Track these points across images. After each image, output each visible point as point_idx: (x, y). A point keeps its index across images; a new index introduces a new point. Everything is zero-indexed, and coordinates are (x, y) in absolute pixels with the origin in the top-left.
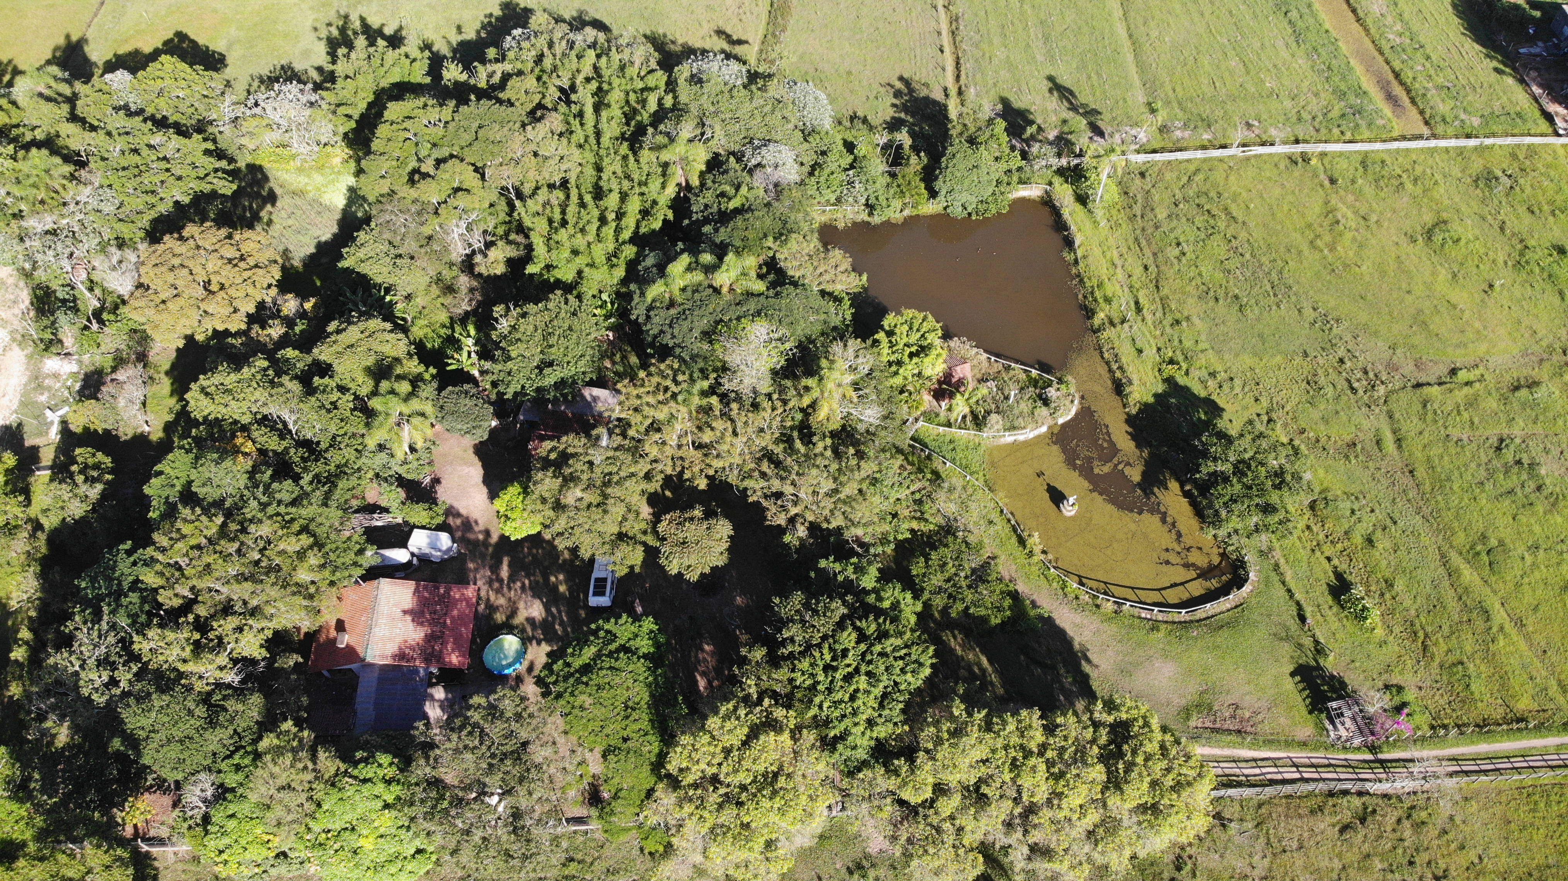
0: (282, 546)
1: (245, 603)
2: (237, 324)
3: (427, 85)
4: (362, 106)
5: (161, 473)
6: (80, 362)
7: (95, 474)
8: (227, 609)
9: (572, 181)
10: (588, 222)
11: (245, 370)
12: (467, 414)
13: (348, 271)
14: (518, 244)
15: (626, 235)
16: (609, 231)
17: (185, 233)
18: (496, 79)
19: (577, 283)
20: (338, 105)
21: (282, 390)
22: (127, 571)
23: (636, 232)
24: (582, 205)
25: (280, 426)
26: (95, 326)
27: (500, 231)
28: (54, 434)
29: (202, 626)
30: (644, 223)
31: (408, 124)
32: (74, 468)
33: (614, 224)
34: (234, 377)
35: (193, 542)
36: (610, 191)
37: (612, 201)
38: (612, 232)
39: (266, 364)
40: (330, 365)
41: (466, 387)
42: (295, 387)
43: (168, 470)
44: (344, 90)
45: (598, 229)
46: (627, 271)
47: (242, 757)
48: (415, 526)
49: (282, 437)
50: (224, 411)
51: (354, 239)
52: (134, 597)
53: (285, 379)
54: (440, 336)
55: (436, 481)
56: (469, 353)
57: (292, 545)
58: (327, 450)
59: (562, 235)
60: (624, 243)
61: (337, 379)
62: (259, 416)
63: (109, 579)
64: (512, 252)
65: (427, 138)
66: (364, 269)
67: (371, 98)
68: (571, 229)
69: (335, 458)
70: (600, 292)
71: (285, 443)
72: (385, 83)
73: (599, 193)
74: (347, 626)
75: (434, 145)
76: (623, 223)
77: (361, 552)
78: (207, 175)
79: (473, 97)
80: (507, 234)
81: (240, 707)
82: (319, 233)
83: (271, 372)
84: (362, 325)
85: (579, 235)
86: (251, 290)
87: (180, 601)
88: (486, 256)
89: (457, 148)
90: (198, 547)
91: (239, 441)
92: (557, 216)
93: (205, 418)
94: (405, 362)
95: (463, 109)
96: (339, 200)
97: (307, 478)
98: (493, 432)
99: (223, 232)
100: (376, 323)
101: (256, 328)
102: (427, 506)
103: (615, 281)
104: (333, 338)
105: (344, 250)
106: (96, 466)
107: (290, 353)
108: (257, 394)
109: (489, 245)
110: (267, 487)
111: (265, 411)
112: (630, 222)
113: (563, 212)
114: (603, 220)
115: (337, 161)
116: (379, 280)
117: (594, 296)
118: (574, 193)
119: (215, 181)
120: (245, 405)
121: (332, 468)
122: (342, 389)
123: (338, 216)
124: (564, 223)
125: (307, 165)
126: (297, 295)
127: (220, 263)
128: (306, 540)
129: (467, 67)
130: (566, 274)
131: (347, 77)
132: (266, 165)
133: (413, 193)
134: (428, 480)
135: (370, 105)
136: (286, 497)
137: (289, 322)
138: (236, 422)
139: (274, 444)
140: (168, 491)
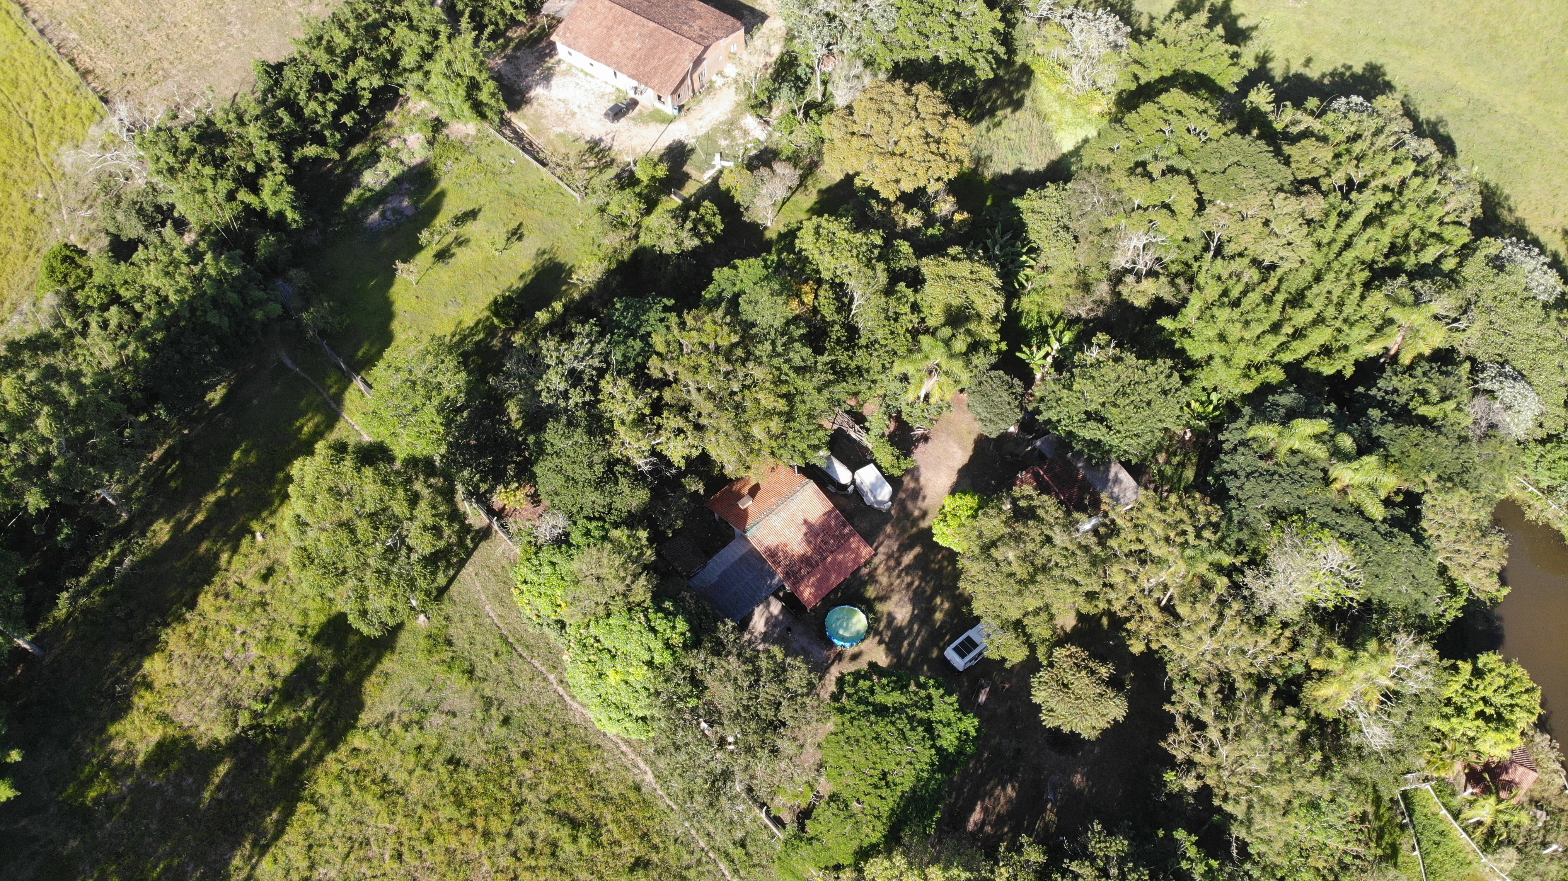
0: (760, 396)
1: (700, 415)
2: (888, 193)
3: (1229, 94)
4: (1154, 75)
5: (735, 267)
6: (770, 135)
7: (703, 230)
8: (684, 409)
9: (1279, 272)
10: (1259, 320)
11: (859, 235)
12: (994, 405)
13: (1017, 210)
14: (1179, 291)
15: (1287, 357)
16: (1273, 342)
17: (915, 89)
18: (1294, 130)
19: (1200, 366)
20: (1136, 62)
21: (870, 273)
22: (652, 321)
23: (1299, 362)
24: (1268, 300)
25: (846, 300)
26: (800, 115)
27: (1174, 268)
28: (706, 177)
29: (657, 407)
30: (1316, 359)
31: (1173, 118)
32: (693, 214)
33: (1283, 339)
34: (846, 234)
35: (705, 340)
36: (1310, 306)
37: (1302, 317)
38: (1275, 345)
39: (879, 241)
40: (924, 281)
41: (1016, 381)
42: (882, 278)
43: (741, 270)
44: (1151, 50)
45: (1264, 332)
46: (1256, 391)
47: (597, 528)
48: (874, 462)
49: (838, 311)
50: (817, 256)
51: (1044, 187)
52: (638, 345)
53: (880, 266)
54: (1039, 320)
55: (925, 438)
56: (1047, 354)
57: (768, 401)
58: (860, 348)
59: (1223, 314)
60: (1278, 363)
61: (919, 296)
62: (837, 281)
63: (636, 317)
64: (1166, 293)
65: (1181, 142)
66: (1027, 217)
67: (1168, 73)
68: (1236, 313)
69: (861, 358)
70: (1215, 389)
71: (836, 317)
72: (1190, 68)
73: (1297, 300)
74: (759, 495)
75: (1180, 152)
76: (1295, 344)
77: (816, 448)
78: (980, 51)
79: (1255, 132)
80: (1177, 275)
81: (627, 491)
82: (1027, 161)
83: (876, 252)
84: (977, 267)
85: (1239, 325)
86: (921, 173)
87: (661, 375)
88: (1138, 281)
89: (1199, 169)
90: (705, 346)
91: (806, 288)
92: (1235, 293)
93: (801, 250)
94: (984, 323)
95: (1236, 138)
96: (1067, 145)
97: (826, 358)
98: (1005, 437)
99: (943, 108)
100: (989, 273)
101: (901, 206)
102: (897, 452)
103: (1237, 391)
104: (946, 260)
105: (1029, 191)
106: (709, 225)
107: (905, 247)
108: (850, 261)
109: (1152, 274)
110: (791, 340)
111: (846, 280)
112: (1300, 349)
113: (1244, 293)
114: (1275, 328)
115: (1096, 109)
116: (1032, 236)
117: (1204, 389)
118: (1273, 282)
119: (981, 60)
120: (834, 263)
121: (853, 365)
122: (915, 308)
123: (1054, 157)
124: (1236, 304)
125: (1069, 96)
126: (957, 202)
127: (919, 132)
128: (782, 405)
129: (1278, 101)
130: (1195, 350)
131: (1164, 42)
132: (1038, 74)
133: (1124, 183)
134: (919, 432)
135: (1163, 79)
136: (797, 361)
137: (930, 220)
138: (818, 271)
139: (828, 310)
140: (726, 285)
